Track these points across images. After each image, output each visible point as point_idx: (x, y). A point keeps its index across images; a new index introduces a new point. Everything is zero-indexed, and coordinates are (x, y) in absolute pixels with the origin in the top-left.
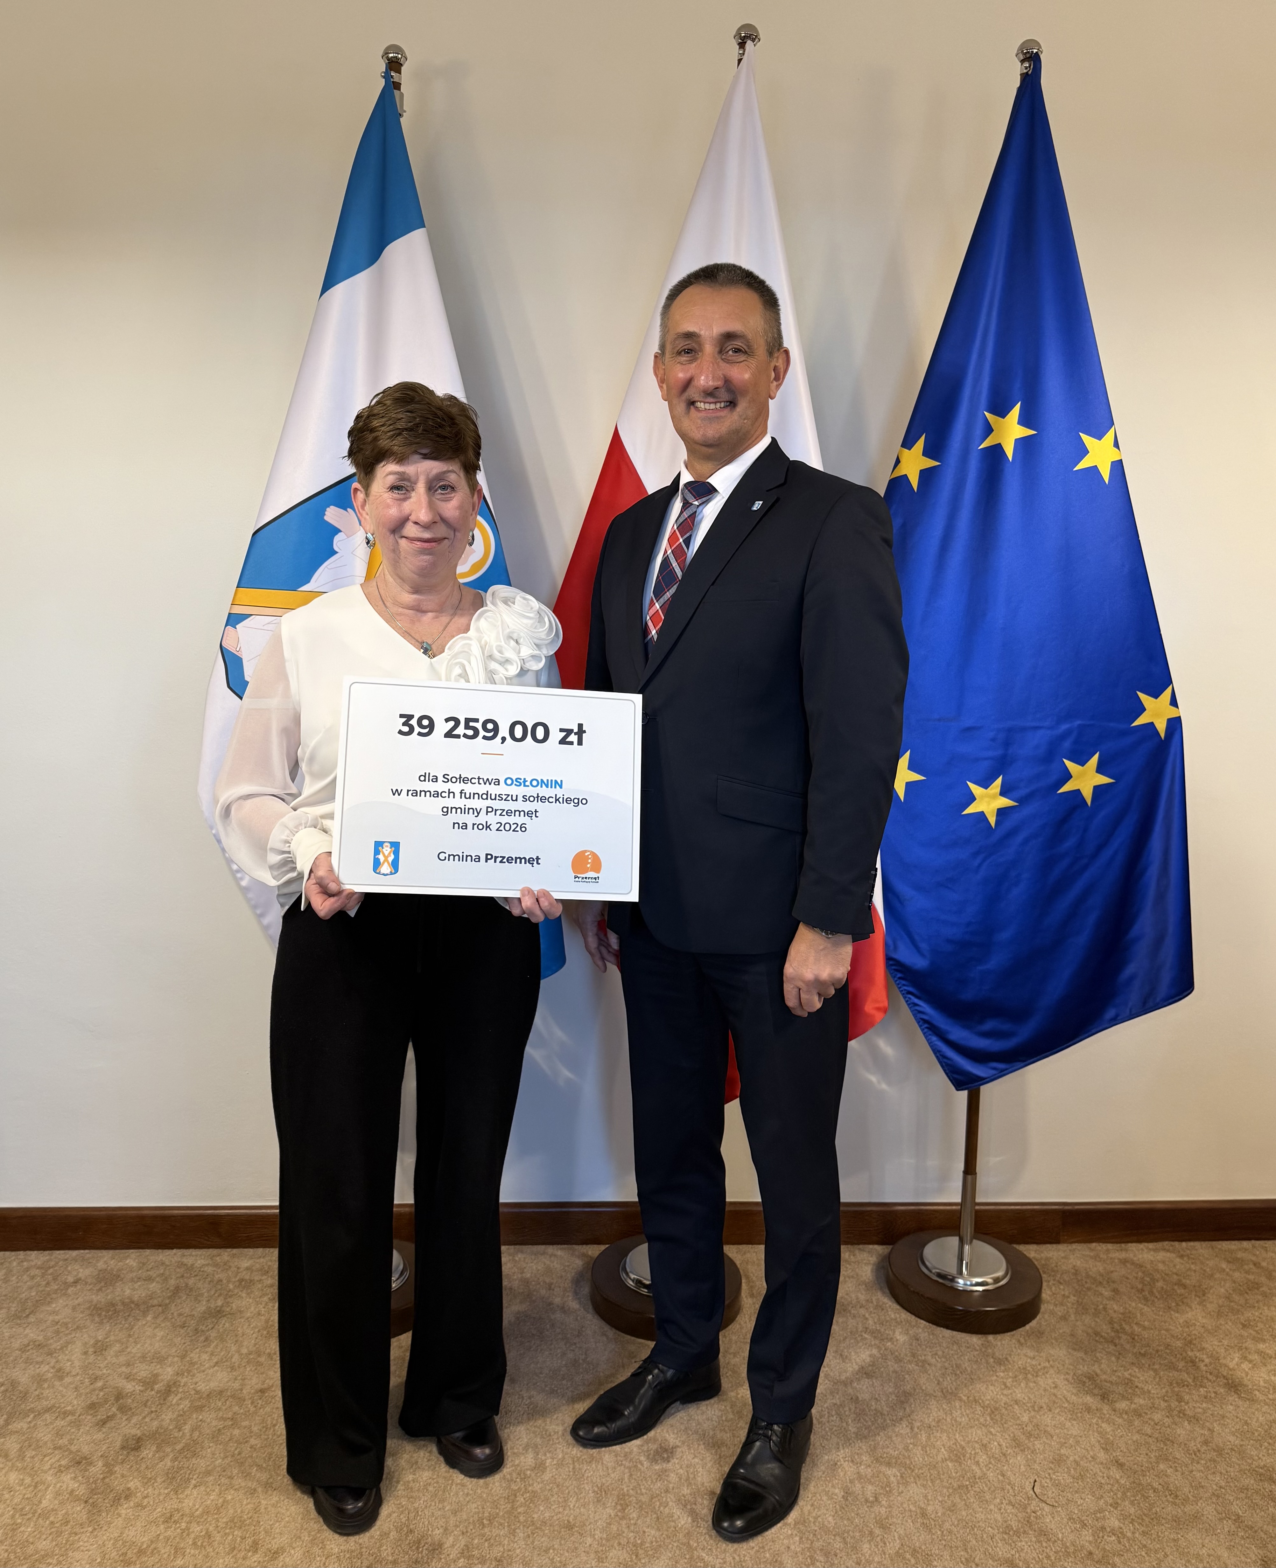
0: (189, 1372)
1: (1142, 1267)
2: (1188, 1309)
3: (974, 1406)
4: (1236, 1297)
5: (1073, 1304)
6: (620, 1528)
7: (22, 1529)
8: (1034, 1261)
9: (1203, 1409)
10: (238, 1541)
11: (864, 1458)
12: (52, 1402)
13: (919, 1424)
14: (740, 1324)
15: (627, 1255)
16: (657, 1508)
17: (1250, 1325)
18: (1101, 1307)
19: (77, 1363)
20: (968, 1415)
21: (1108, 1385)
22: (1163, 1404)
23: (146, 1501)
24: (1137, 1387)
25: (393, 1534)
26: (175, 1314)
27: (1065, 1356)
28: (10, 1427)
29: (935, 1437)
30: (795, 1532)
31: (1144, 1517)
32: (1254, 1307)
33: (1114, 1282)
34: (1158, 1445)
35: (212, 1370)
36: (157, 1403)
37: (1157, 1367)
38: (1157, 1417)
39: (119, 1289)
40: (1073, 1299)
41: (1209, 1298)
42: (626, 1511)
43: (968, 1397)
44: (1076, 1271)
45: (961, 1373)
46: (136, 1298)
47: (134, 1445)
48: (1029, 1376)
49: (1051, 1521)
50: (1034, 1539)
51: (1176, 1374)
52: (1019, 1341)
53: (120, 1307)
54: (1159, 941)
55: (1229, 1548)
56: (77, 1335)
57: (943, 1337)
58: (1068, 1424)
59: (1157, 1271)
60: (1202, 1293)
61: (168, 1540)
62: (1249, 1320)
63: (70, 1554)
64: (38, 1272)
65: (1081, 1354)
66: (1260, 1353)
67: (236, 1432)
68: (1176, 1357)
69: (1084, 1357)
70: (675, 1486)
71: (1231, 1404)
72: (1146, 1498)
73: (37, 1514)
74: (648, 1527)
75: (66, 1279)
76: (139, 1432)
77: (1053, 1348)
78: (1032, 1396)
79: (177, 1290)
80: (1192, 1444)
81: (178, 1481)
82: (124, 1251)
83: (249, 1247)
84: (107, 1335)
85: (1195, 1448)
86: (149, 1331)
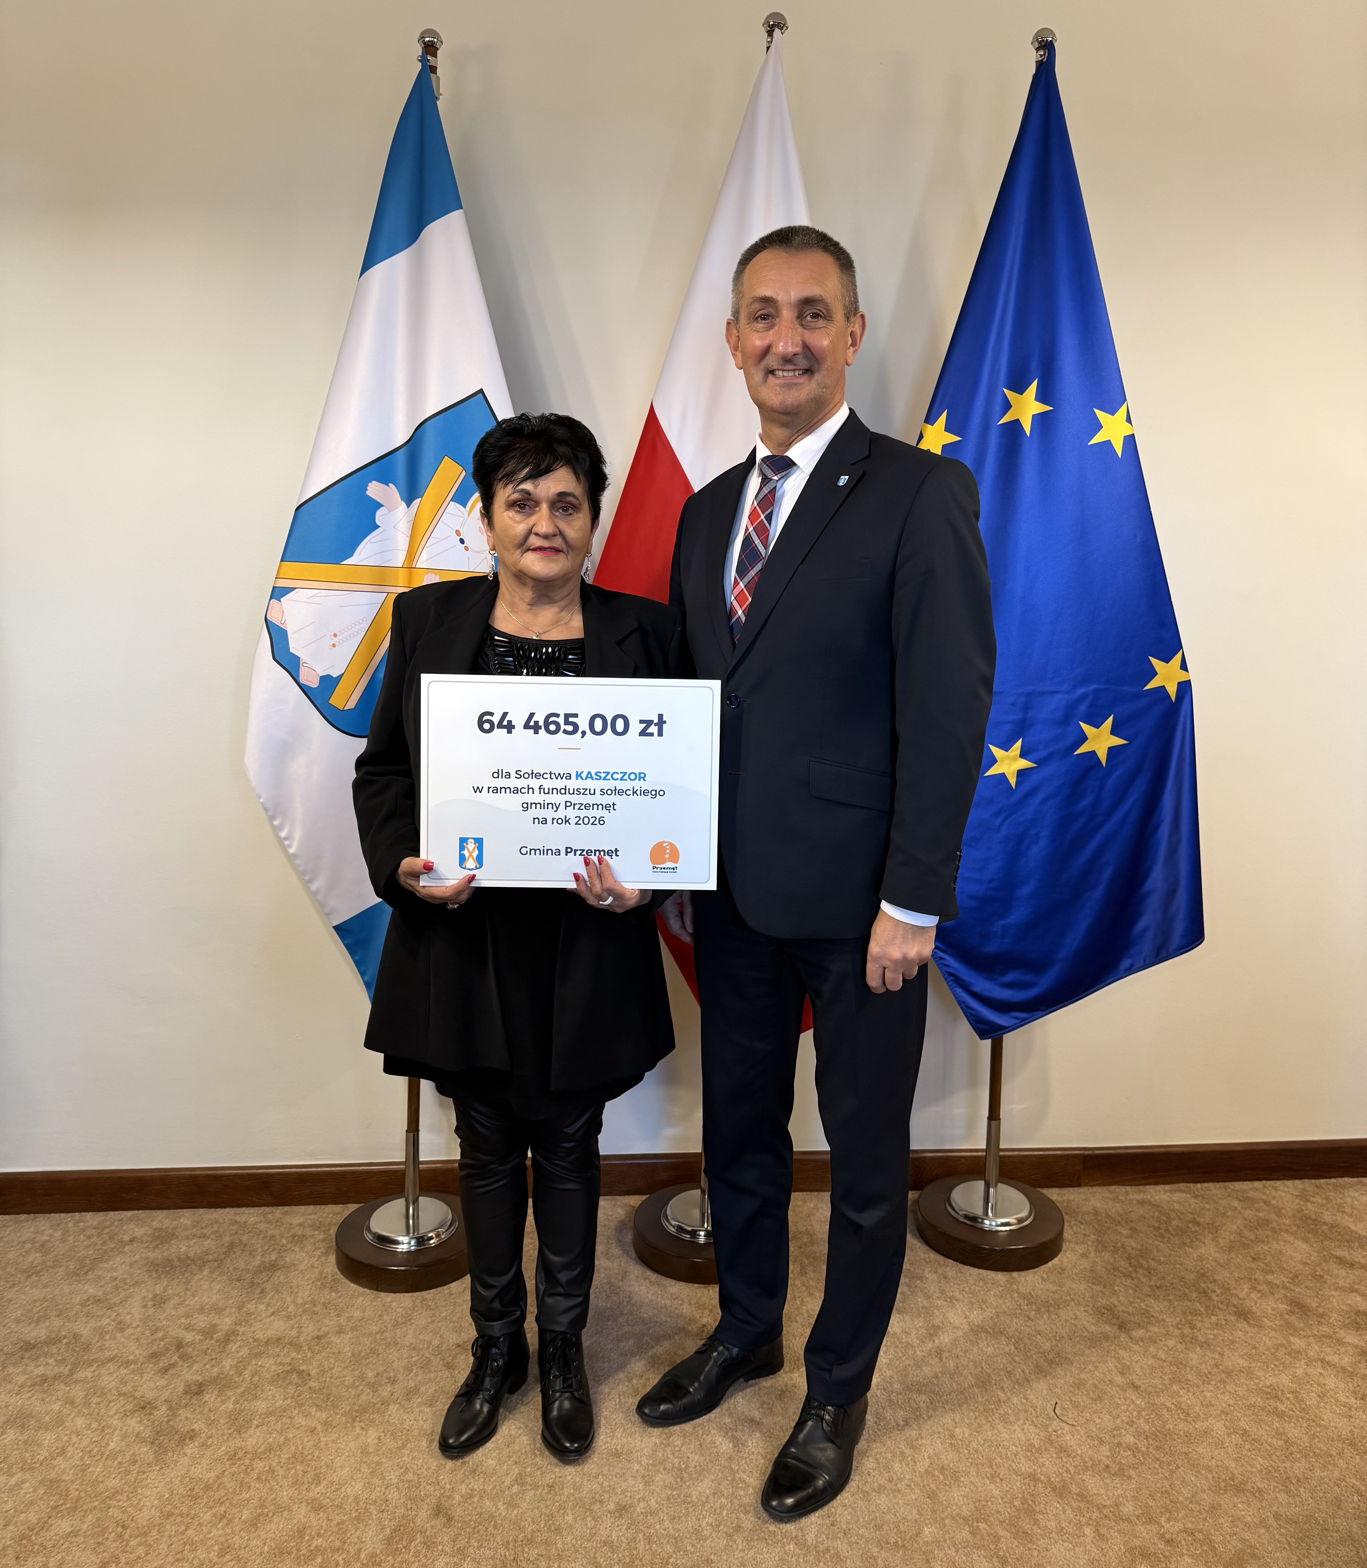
0: (247, 1321)
1: (1159, 1207)
2: (1201, 1245)
3: (999, 1337)
4: (1247, 1233)
5: (1093, 1242)
6: (665, 1454)
8: (1056, 1202)
9: (1214, 1335)
10: (300, 1475)
11: (895, 1387)
12: (114, 1352)
13: (947, 1354)
15: (667, 1203)
16: (700, 1435)
17: (1259, 1258)
18: (1120, 1244)
19: (137, 1316)
20: (993, 1346)
21: (1126, 1315)
22: (1177, 1332)
24: (1152, 1316)
26: (231, 1269)
27: (1085, 1289)
28: (74, 1376)
29: (962, 1366)
31: (1158, 1434)
32: (1264, 1242)
33: (1132, 1221)
34: (1172, 1368)
35: (268, 1320)
36: (218, 1350)
37: (1171, 1297)
38: (1171, 1343)
39: (174, 1246)
40: (1093, 1237)
41: (1220, 1233)
43: (993, 1330)
44: (1097, 1212)
45: (987, 1307)
46: (191, 1254)
47: (196, 1390)
48: (1052, 1309)
49: (1071, 1439)
50: (1055, 1456)
51: (1189, 1304)
52: (1042, 1277)
53: (176, 1263)
54: (1171, 893)
55: (1235, 1460)
56: (136, 1290)
57: (972, 1275)
58: (1087, 1352)
59: (1173, 1210)
60: (1215, 1229)
61: (234, 1475)
62: (1258, 1254)
64: (94, 1231)
65: (1099, 1288)
66: (1268, 1283)
68: (1189, 1289)
69: (1104, 1290)
71: (1241, 1331)
72: (1159, 1416)
73: (105, 1456)
74: (692, 1453)
75: (122, 1238)
76: (200, 1378)
77: (1074, 1283)
78: (1054, 1327)
79: (231, 1246)
80: (1203, 1367)
81: (241, 1422)
82: (178, 1210)
83: (300, 1205)
84: (165, 1289)
85: (1206, 1370)
86: (206, 1286)
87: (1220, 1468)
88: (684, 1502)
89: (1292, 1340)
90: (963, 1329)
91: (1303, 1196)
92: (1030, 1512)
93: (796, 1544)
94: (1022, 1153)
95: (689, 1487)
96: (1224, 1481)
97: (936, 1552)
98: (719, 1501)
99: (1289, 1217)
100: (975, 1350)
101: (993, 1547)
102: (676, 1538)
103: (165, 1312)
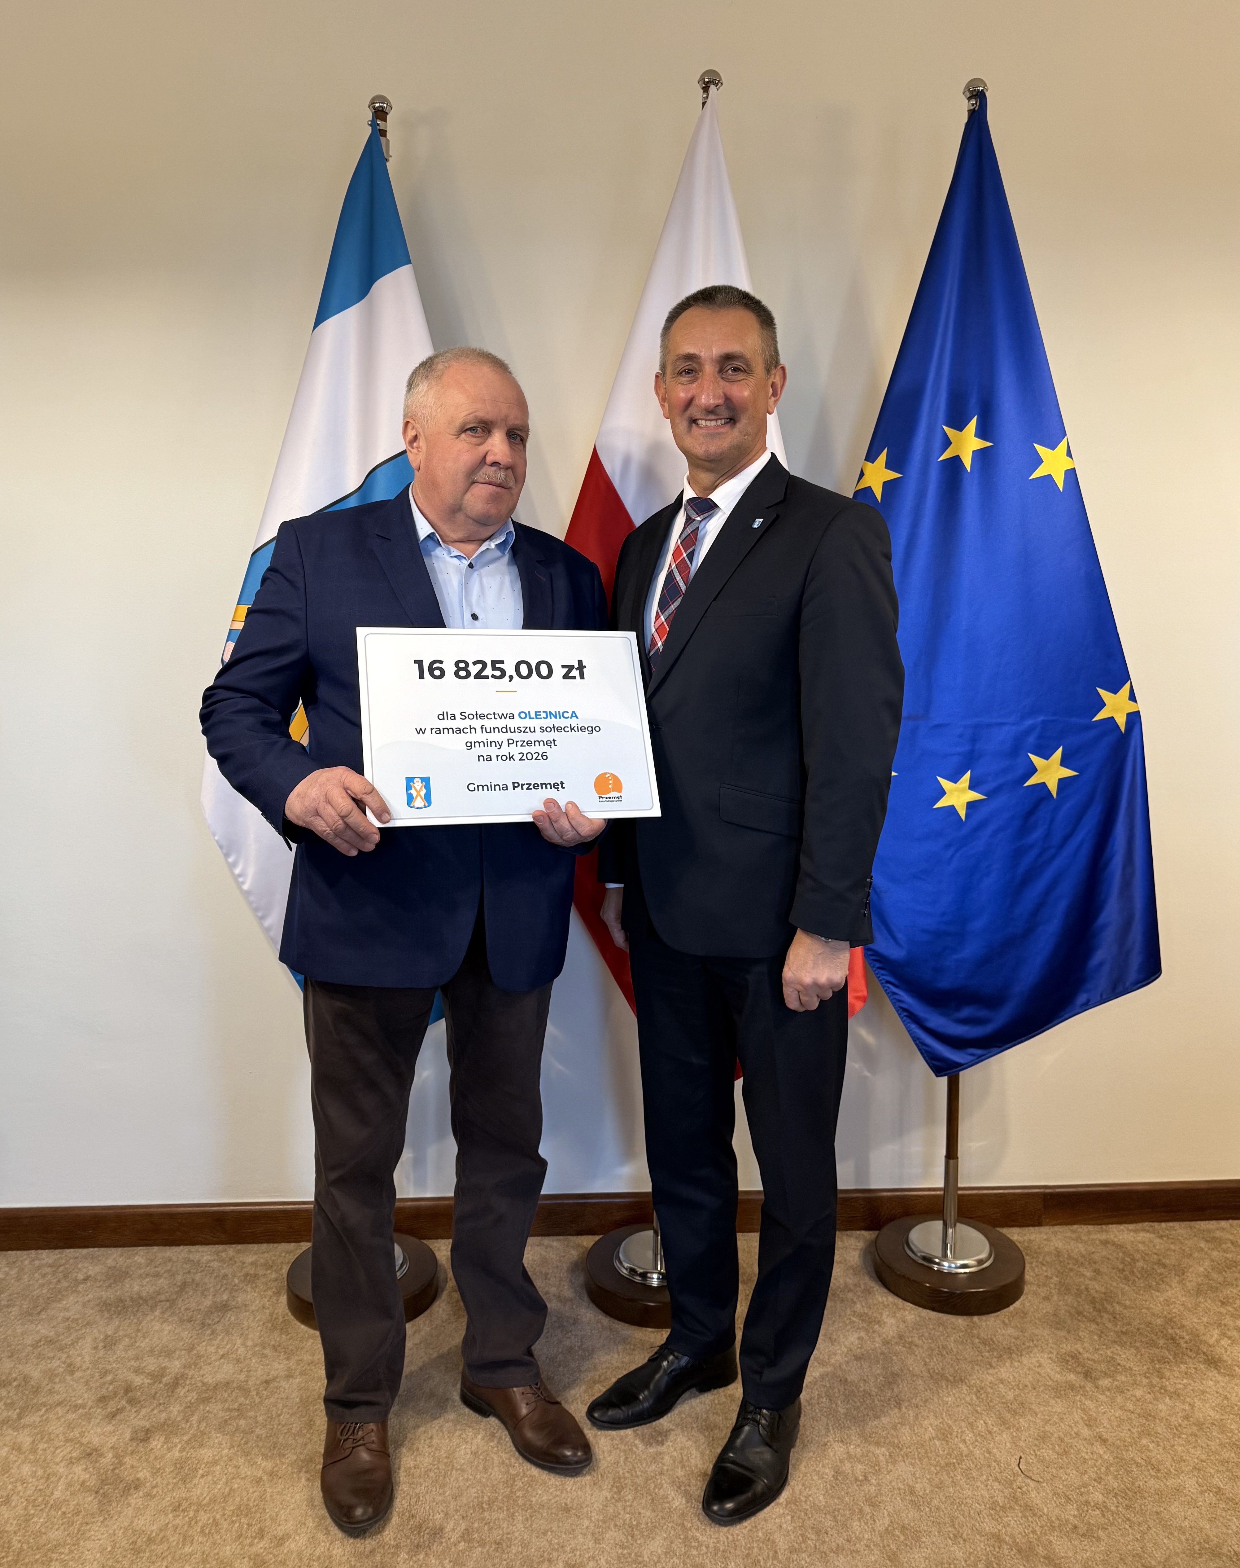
0: (196, 1365)
1: (1123, 1247)
2: (1168, 1288)
3: (960, 1386)
4: (1215, 1275)
5: (1055, 1285)
6: (616, 1510)
7: (35, 1519)
8: (1016, 1243)
9: (1184, 1385)
10: (244, 1529)
11: (853, 1438)
12: (63, 1396)
13: (906, 1404)
15: (620, 1245)
16: (652, 1489)
17: (1228, 1302)
18: (1083, 1287)
19: (87, 1358)
20: (954, 1394)
21: (1091, 1363)
22: (1145, 1381)
23: (154, 1492)
24: (1119, 1364)
26: (182, 1309)
27: (1048, 1335)
28: (22, 1421)
29: (922, 1417)
30: (787, 1512)
31: (1127, 1491)
32: (1233, 1285)
34: (1140, 1421)
35: (217, 1364)
36: (165, 1395)
37: (1138, 1344)
38: (1139, 1393)
39: (127, 1286)
40: (1055, 1279)
41: (1188, 1277)
42: (622, 1493)
43: (955, 1377)
44: (1059, 1252)
45: (947, 1353)
46: (144, 1294)
47: (142, 1437)
48: (1014, 1355)
49: (1036, 1497)
50: (1020, 1514)
51: (1157, 1351)
52: (1003, 1322)
53: (128, 1303)
54: (1126, 927)
55: (1210, 1520)
56: (87, 1331)
57: (929, 1319)
58: (1052, 1402)
59: (1138, 1251)
60: (1181, 1272)
61: (177, 1528)
62: (1227, 1297)
63: (82, 1543)
64: (49, 1270)
65: (1063, 1333)
67: (242, 1422)
68: (1156, 1335)
69: (1067, 1336)
70: (670, 1468)
71: (1211, 1380)
72: (1128, 1472)
73: (49, 1505)
74: (643, 1508)
75: (76, 1276)
76: (147, 1425)
77: (1037, 1328)
78: (1017, 1375)
79: (184, 1285)
80: (1173, 1419)
81: (186, 1471)
82: (131, 1248)
83: (254, 1243)
84: (117, 1330)
85: (1176, 1423)
86: (157, 1327)
87: (1194, 1530)
88: (635, 1562)
90: (922, 1377)
94: (979, 1192)
95: (640, 1545)
96: (1199, 1543)
103: (115, 1354)
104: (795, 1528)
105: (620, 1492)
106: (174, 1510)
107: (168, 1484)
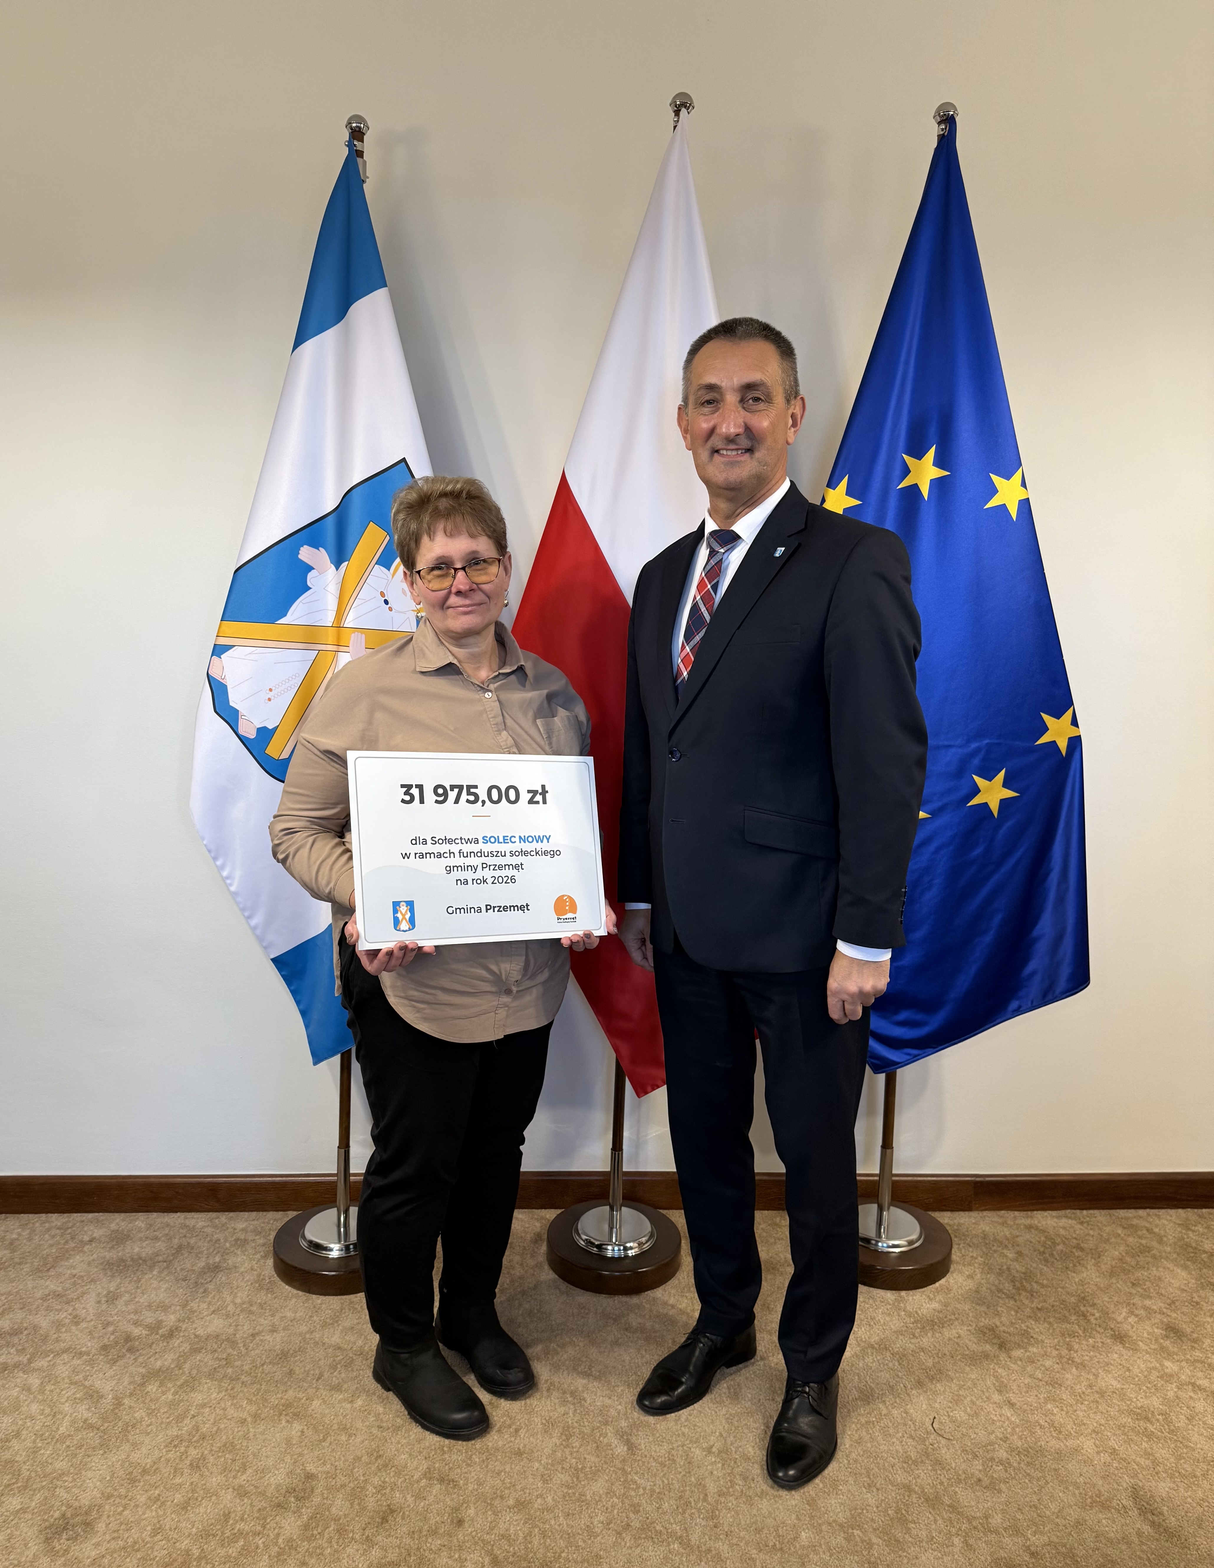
0: (189, 1319)
1: (1046, 1232)
2: (1083, 1269)
4: (1128, 1259)
5: (980, 1264)
6: (565, 1455)
7: (42, 1452)
8: (946, 1226)
9: (1091, 1357)
12: (69, 1345)
14: (679, 1280)
15: (580, 1217)
16: (597, 1438)
17: (1139, 1284)
18: (1005, 1267)
19: (91, 1311)
20: (878, 1360)
21: (1008, 1335)
22: (1055, 1353)
24: (1032, 1337)
25: (365, 1458)
26: (178, 1269)
27: (969, 1310)
28: (32, 1365)
31: (1031, 1450)
32: (1144, 1268)
34: (1047, 1387)
35: (208, 1318)
36: (161, 1345)
37: (1051, 1320)
38: (1048, 1363)
39: (129, 1247)
40: (980, 1260)
41: (1104, 1260)
42: (570, 1441)
44: (985, 1235)
45: (875, 1323)
46: (144, 1255)
48: (936, 1327)
49: (946, 1452)
50: (930, 1468)
51: (1069, 1326)
52: (930, 1297)
53: (130, 1263)
54: (1058, 940)
55: (1103, 1477)
56: (92, 1287)
58: (968, 1369)
59: (1059, 1235)
60: (1097, 1255)
62: (1139, 1279)
64: (58, 1231)
65: (983, 1308)
66: (1146, 1308)
67: (230, 1370)
68: (1070, 1312)
69: (986, 1310)
71: (1116, 1353)
72: (1032, 1433)
73: (55, 1440)
74: (589, 1454)
75: (82, 1238)
77: (960, 1303)
78: (937, 1345)
79: (180, 1248)
80: (1078, 1387)
82: (134, 1214)
83: (244, 1211)
84: (118, 1287)
85: (1080, 1390)
86: (155, 1283)
87: (1088, 1485)
88: (578, 1500)
89: (1166, 1364)
91: (1186, 1225)
92: (903, 1521)
93: (680, 1543)
94: (916, 1179)
95: (584, 1486)
96: (1091, 1497)
97: (811, 1556)
98: (612, 1500)
99: (1170, 1245)
100: (861, 1365)
101: (865, 1553)
102: (569, 1534)
103: (117, 1308)
104: (725, 1475)
105: (568, 1440)
106: (166, 1446)
107: (162, 1423)
